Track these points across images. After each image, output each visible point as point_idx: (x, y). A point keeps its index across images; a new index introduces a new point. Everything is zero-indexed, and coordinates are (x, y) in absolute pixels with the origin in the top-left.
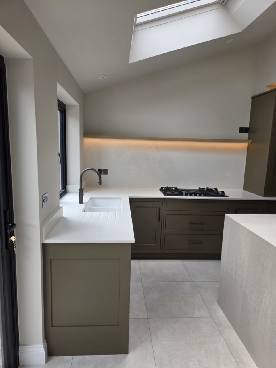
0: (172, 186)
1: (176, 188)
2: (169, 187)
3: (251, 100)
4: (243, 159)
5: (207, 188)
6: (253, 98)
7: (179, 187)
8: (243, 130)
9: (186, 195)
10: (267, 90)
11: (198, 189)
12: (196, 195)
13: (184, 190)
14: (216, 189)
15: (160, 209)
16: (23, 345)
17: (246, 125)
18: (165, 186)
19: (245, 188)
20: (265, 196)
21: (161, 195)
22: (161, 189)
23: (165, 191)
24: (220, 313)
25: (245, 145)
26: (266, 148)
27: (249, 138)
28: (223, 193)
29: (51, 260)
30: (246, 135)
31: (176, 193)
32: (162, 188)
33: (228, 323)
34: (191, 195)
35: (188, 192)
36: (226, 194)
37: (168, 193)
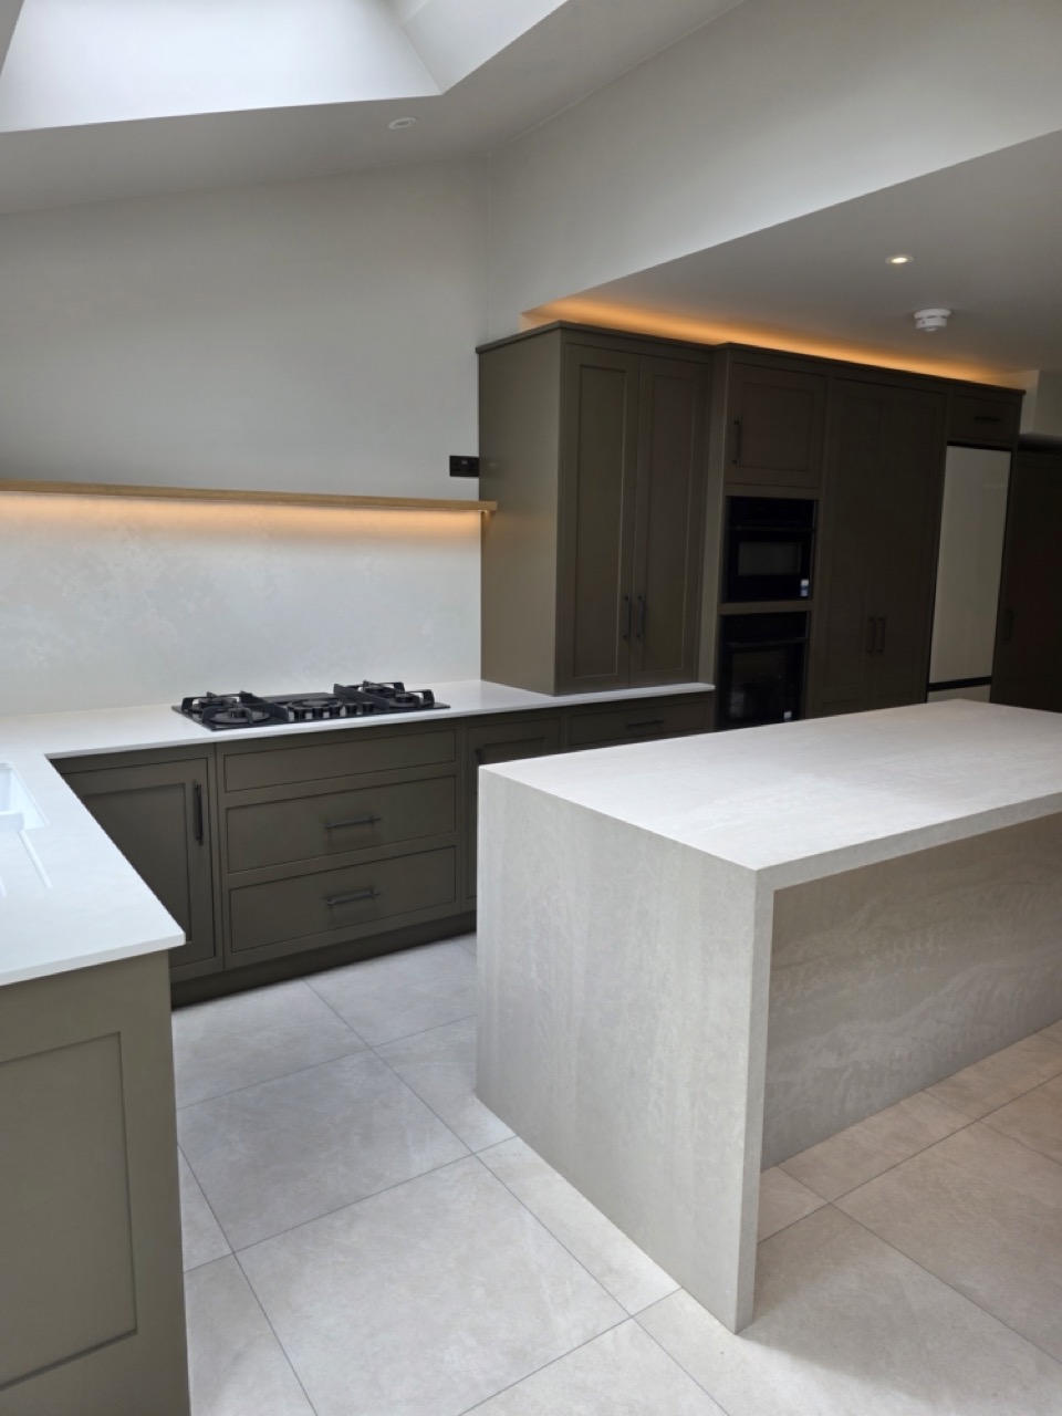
0: (228, 688)
1: (247, 698)
2: (218, 692)
3: (475, 358)
4: (469, 568)
5: (366, 684)
6: (483, 351)
7: (261, 691)
8: (460, 466)
9: (300, 717)
10: (526, 325)
11: (330, 691)
12: (335, 714)
13: (283, 701)
14: (399, 686)
15: (197, 789)
17: (471, 449)
18: (198, 692)
19: (488, 673)
20: (558, 692)
21: (194, 732)
22: (187, 708)
23: (207, 710)
24: (497, 1129)
25: (471, 521)
26: (545, 529)
27: (483, 495)
28: (428, 694)
30: (469, 487)
31: (257, 715)
32: (187, 702)
33: (530, 1155)
34: (318, 715)
35: (301, 708)
36: (438, 699)
37: (219, 717)
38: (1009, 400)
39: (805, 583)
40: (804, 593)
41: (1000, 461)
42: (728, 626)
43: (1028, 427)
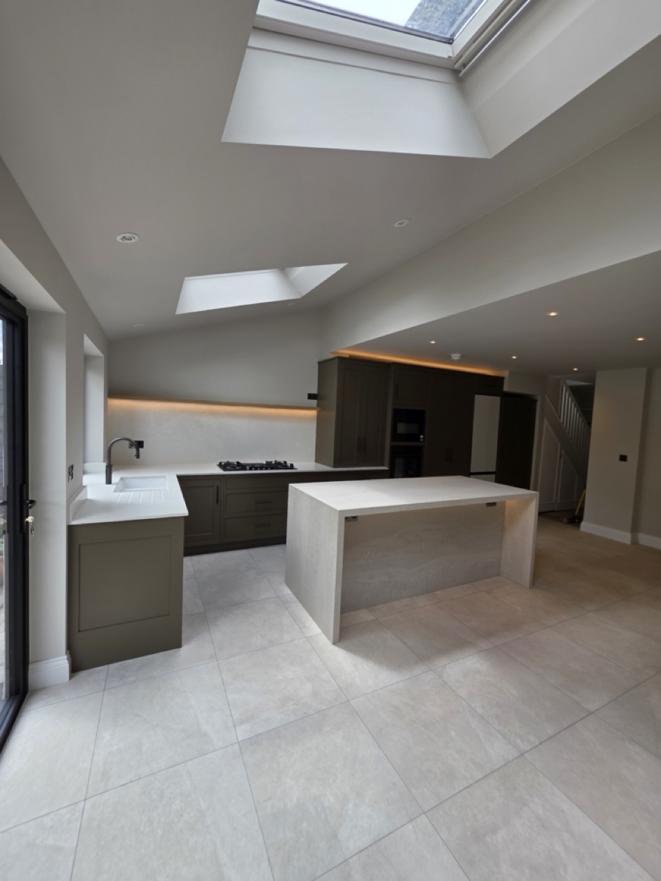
0: (234, 460)
1: (238, 463)
2: (230, 461)
3: (317, 365)
4: (313, 427)
5: (276, 461)
6: (319, 363)
7: (242, 461)
8: (311, 396)
9: (251, 469)
10: (331, 356)
11: (265, 463)
12: (262, 469)
13: (248, 465)
14: (285, 462)
15: (218, 488)
16: (34, 662)
17: (315, 391)
18: (224, 460)
19: (316, 460)
20: (334, 467)
21: (219, 471)
22: (220, 465)
23: (225, 465)
25: (314, 413)
26: (332, 415)
27: (318, 405)
28: (292, 465)
29: (80, 545)
30: (314, 402)
31: (238, 468)
32: (220, 463)
34: (256, 469)
35: (253, 467)
36: (295, 466)
37: (228, 468)
38: (499, 381)
39: (422, 437)
40: (421, 440)
41: (497, 400)
42: (393, 449)
43: (506, 388)
